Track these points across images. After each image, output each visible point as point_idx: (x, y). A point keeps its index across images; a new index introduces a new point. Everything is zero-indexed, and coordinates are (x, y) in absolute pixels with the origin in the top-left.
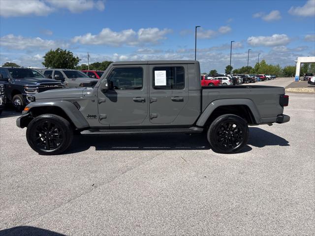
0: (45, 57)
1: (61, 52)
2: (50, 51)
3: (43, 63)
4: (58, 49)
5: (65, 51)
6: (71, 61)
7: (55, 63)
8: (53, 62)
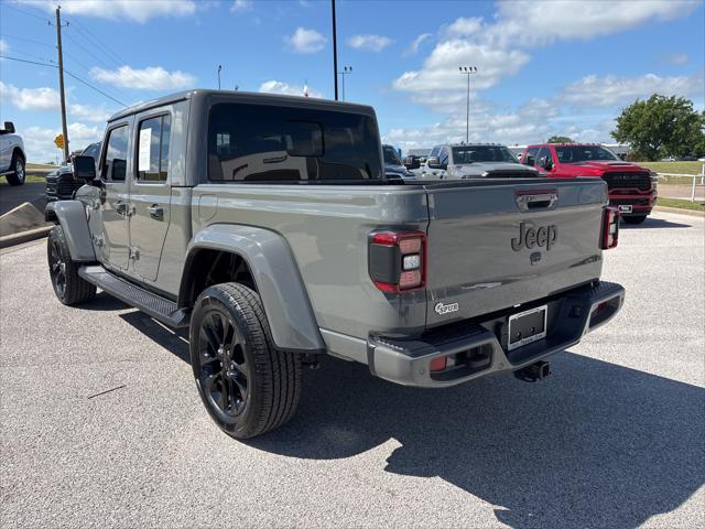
0: (619, 120)
1: (660, 103)
2: (633, 103)
3: (613, 134)
4: (654, 98)
5: (673, 98)
6: (685, 124)
7: (639, 131)
8: (634, 130)
